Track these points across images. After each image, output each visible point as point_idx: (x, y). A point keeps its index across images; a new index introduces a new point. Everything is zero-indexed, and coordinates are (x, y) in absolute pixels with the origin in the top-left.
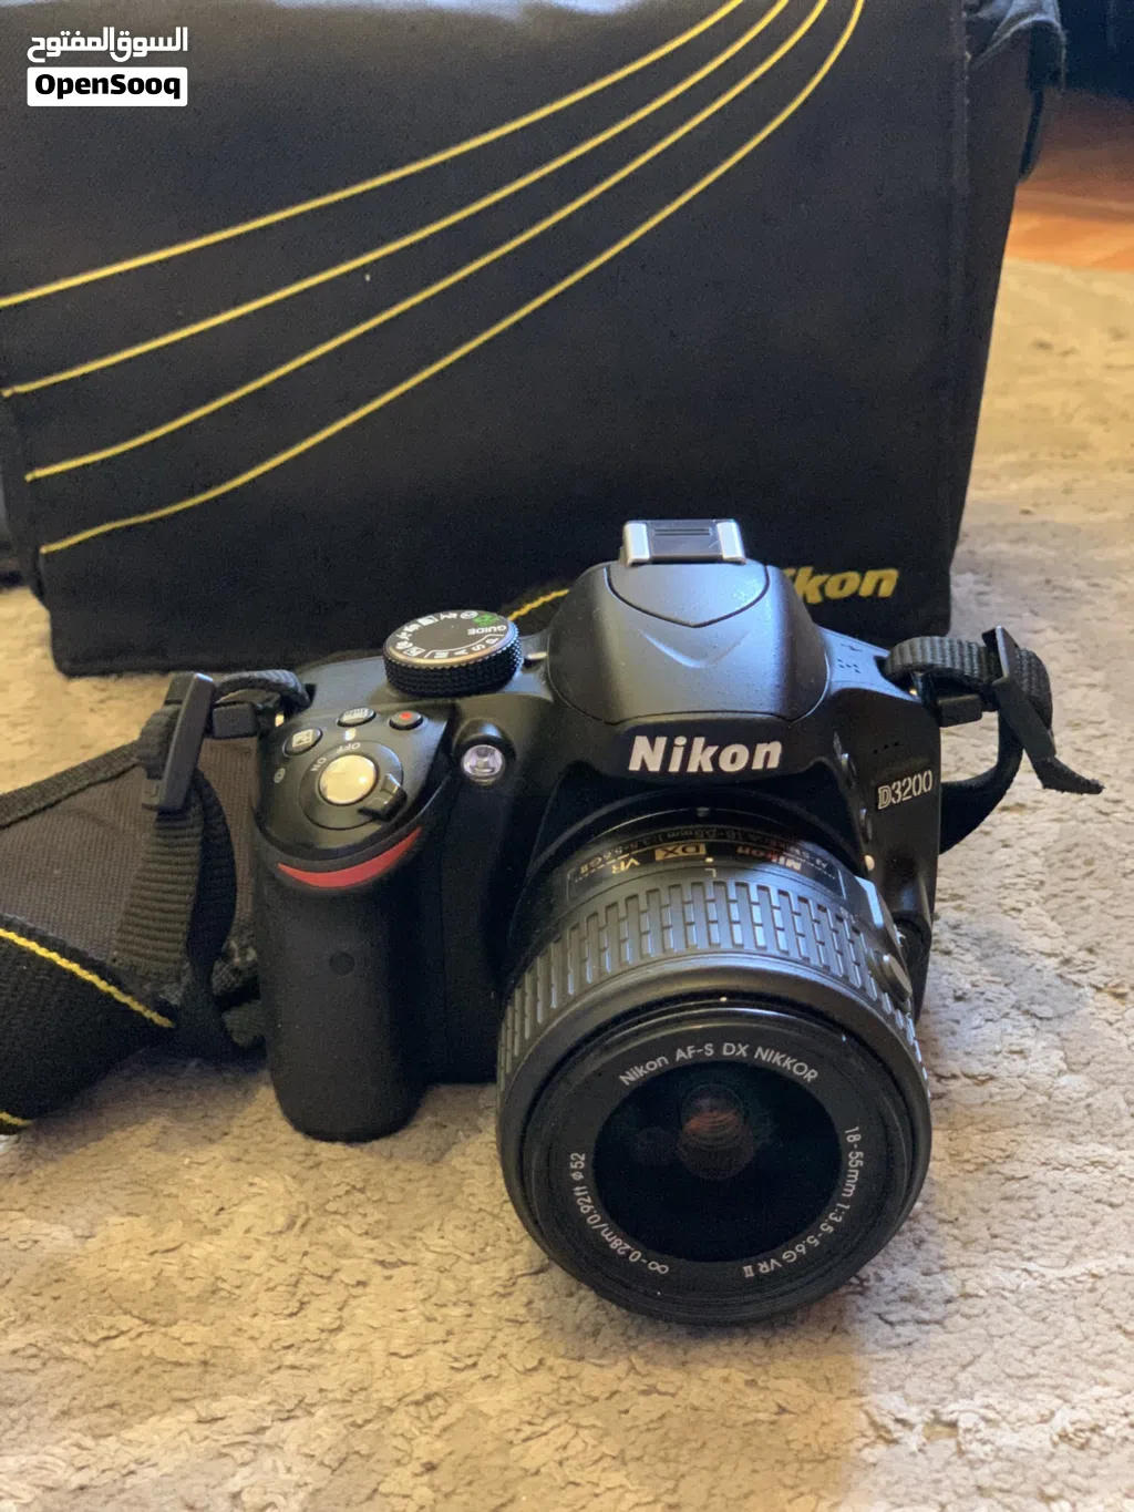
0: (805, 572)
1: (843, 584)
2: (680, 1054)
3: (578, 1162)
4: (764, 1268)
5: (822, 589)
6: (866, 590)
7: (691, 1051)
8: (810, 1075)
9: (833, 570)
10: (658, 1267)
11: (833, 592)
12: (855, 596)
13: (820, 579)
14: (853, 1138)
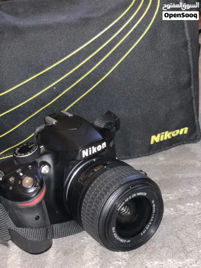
0: (167, 132)
1: (175, 133)
2: (126, 200)
3: (114, 229)
4: (144, 232)
5: (171, 135)
6: (181, 133)
7: (127, 199)
8: (145, 194)
9: (173, 130)
10: (129, 241)
11: (174, 135)
12: (179, 135)
13: (170, 133)
14: (153, 202)
